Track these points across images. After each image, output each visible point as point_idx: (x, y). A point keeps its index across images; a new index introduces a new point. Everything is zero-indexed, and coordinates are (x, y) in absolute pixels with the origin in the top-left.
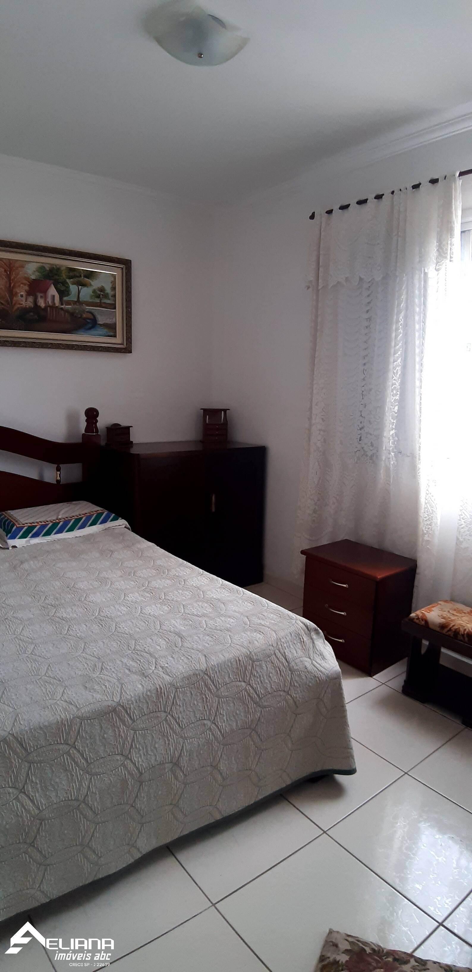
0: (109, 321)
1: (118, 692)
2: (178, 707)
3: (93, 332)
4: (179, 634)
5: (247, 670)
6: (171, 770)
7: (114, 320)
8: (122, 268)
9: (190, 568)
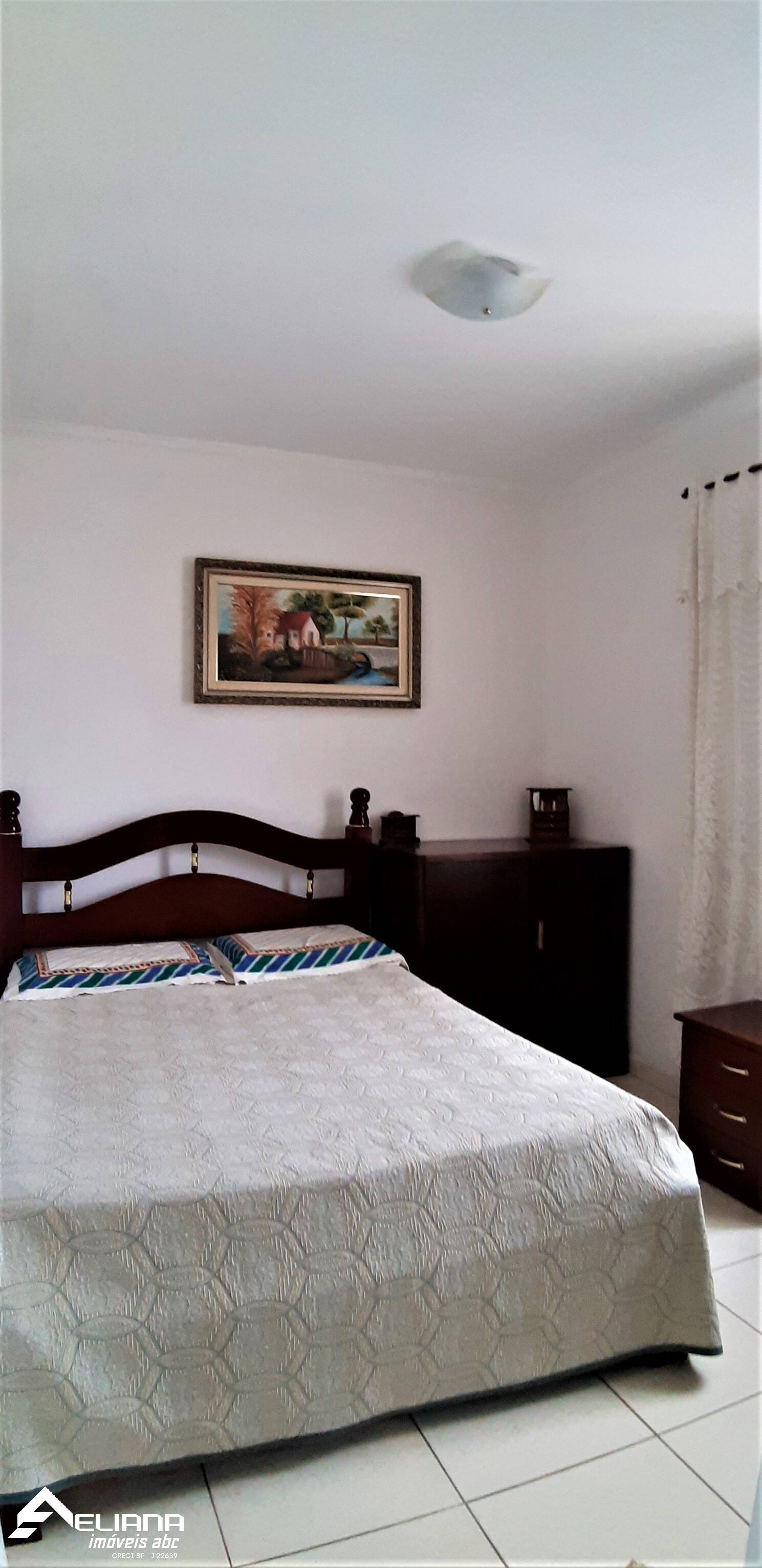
0: (388, 664)
1: (354, 1164)
2: (436, 1200)
3: (365, 680)
4: (451, 1107)
5: (544, 1164)
6: (422, 1290)
7: (396, 663)
8: (408, 589)
9: (485, 1024)
